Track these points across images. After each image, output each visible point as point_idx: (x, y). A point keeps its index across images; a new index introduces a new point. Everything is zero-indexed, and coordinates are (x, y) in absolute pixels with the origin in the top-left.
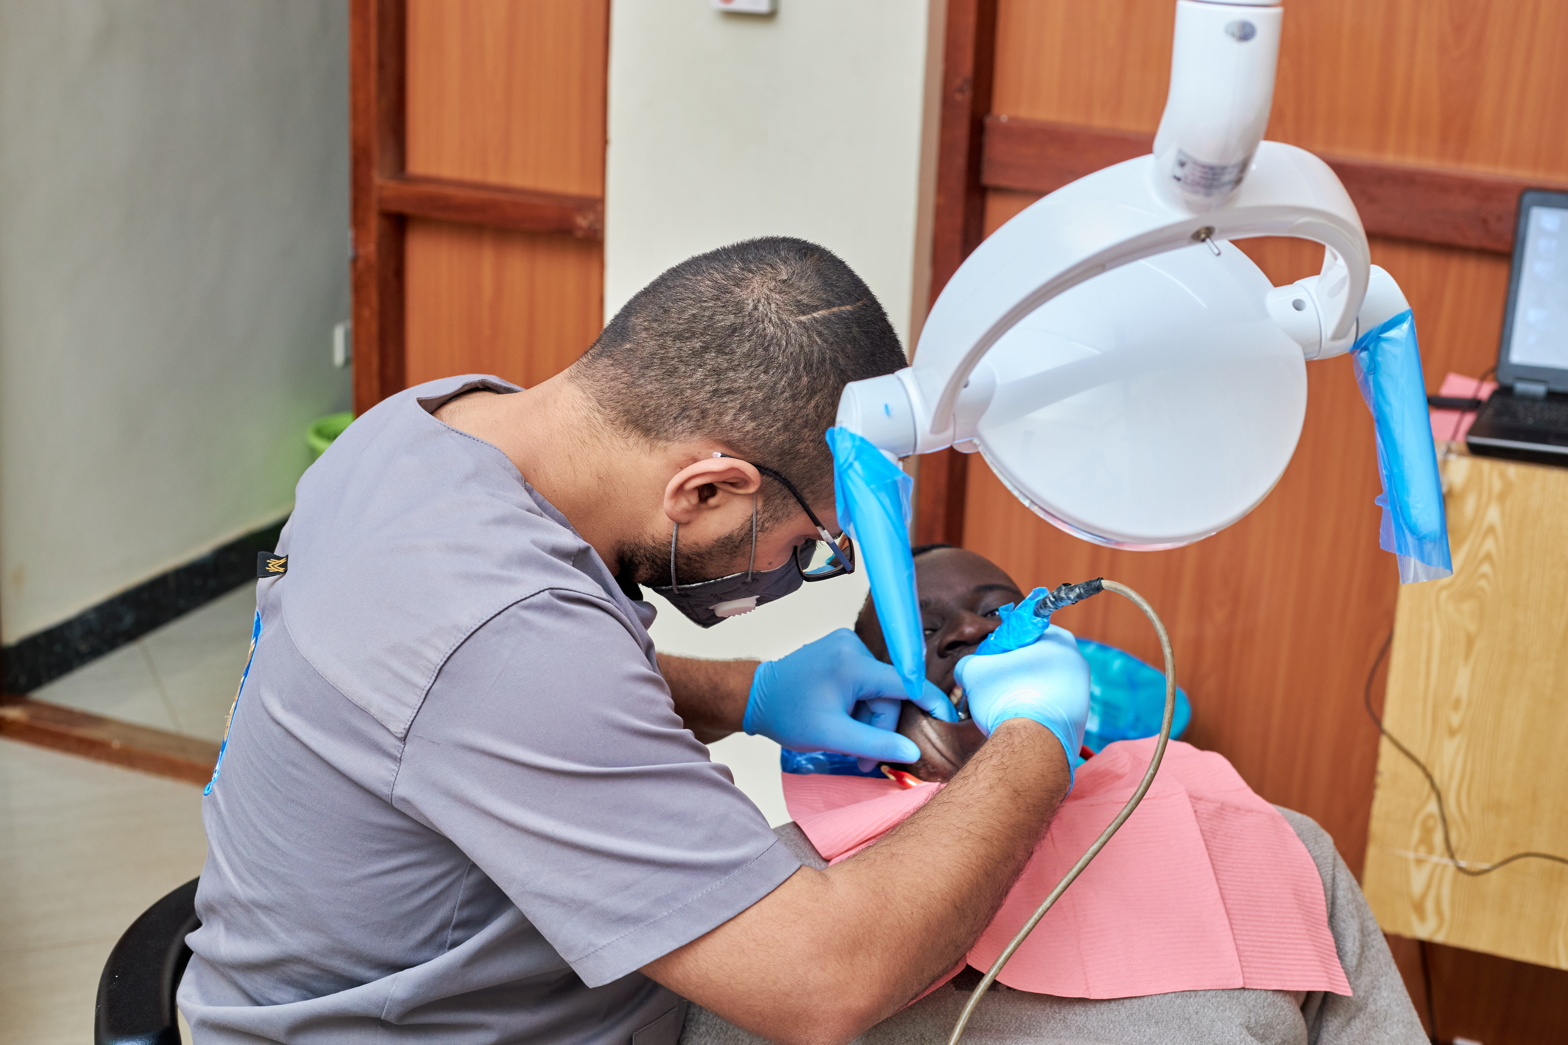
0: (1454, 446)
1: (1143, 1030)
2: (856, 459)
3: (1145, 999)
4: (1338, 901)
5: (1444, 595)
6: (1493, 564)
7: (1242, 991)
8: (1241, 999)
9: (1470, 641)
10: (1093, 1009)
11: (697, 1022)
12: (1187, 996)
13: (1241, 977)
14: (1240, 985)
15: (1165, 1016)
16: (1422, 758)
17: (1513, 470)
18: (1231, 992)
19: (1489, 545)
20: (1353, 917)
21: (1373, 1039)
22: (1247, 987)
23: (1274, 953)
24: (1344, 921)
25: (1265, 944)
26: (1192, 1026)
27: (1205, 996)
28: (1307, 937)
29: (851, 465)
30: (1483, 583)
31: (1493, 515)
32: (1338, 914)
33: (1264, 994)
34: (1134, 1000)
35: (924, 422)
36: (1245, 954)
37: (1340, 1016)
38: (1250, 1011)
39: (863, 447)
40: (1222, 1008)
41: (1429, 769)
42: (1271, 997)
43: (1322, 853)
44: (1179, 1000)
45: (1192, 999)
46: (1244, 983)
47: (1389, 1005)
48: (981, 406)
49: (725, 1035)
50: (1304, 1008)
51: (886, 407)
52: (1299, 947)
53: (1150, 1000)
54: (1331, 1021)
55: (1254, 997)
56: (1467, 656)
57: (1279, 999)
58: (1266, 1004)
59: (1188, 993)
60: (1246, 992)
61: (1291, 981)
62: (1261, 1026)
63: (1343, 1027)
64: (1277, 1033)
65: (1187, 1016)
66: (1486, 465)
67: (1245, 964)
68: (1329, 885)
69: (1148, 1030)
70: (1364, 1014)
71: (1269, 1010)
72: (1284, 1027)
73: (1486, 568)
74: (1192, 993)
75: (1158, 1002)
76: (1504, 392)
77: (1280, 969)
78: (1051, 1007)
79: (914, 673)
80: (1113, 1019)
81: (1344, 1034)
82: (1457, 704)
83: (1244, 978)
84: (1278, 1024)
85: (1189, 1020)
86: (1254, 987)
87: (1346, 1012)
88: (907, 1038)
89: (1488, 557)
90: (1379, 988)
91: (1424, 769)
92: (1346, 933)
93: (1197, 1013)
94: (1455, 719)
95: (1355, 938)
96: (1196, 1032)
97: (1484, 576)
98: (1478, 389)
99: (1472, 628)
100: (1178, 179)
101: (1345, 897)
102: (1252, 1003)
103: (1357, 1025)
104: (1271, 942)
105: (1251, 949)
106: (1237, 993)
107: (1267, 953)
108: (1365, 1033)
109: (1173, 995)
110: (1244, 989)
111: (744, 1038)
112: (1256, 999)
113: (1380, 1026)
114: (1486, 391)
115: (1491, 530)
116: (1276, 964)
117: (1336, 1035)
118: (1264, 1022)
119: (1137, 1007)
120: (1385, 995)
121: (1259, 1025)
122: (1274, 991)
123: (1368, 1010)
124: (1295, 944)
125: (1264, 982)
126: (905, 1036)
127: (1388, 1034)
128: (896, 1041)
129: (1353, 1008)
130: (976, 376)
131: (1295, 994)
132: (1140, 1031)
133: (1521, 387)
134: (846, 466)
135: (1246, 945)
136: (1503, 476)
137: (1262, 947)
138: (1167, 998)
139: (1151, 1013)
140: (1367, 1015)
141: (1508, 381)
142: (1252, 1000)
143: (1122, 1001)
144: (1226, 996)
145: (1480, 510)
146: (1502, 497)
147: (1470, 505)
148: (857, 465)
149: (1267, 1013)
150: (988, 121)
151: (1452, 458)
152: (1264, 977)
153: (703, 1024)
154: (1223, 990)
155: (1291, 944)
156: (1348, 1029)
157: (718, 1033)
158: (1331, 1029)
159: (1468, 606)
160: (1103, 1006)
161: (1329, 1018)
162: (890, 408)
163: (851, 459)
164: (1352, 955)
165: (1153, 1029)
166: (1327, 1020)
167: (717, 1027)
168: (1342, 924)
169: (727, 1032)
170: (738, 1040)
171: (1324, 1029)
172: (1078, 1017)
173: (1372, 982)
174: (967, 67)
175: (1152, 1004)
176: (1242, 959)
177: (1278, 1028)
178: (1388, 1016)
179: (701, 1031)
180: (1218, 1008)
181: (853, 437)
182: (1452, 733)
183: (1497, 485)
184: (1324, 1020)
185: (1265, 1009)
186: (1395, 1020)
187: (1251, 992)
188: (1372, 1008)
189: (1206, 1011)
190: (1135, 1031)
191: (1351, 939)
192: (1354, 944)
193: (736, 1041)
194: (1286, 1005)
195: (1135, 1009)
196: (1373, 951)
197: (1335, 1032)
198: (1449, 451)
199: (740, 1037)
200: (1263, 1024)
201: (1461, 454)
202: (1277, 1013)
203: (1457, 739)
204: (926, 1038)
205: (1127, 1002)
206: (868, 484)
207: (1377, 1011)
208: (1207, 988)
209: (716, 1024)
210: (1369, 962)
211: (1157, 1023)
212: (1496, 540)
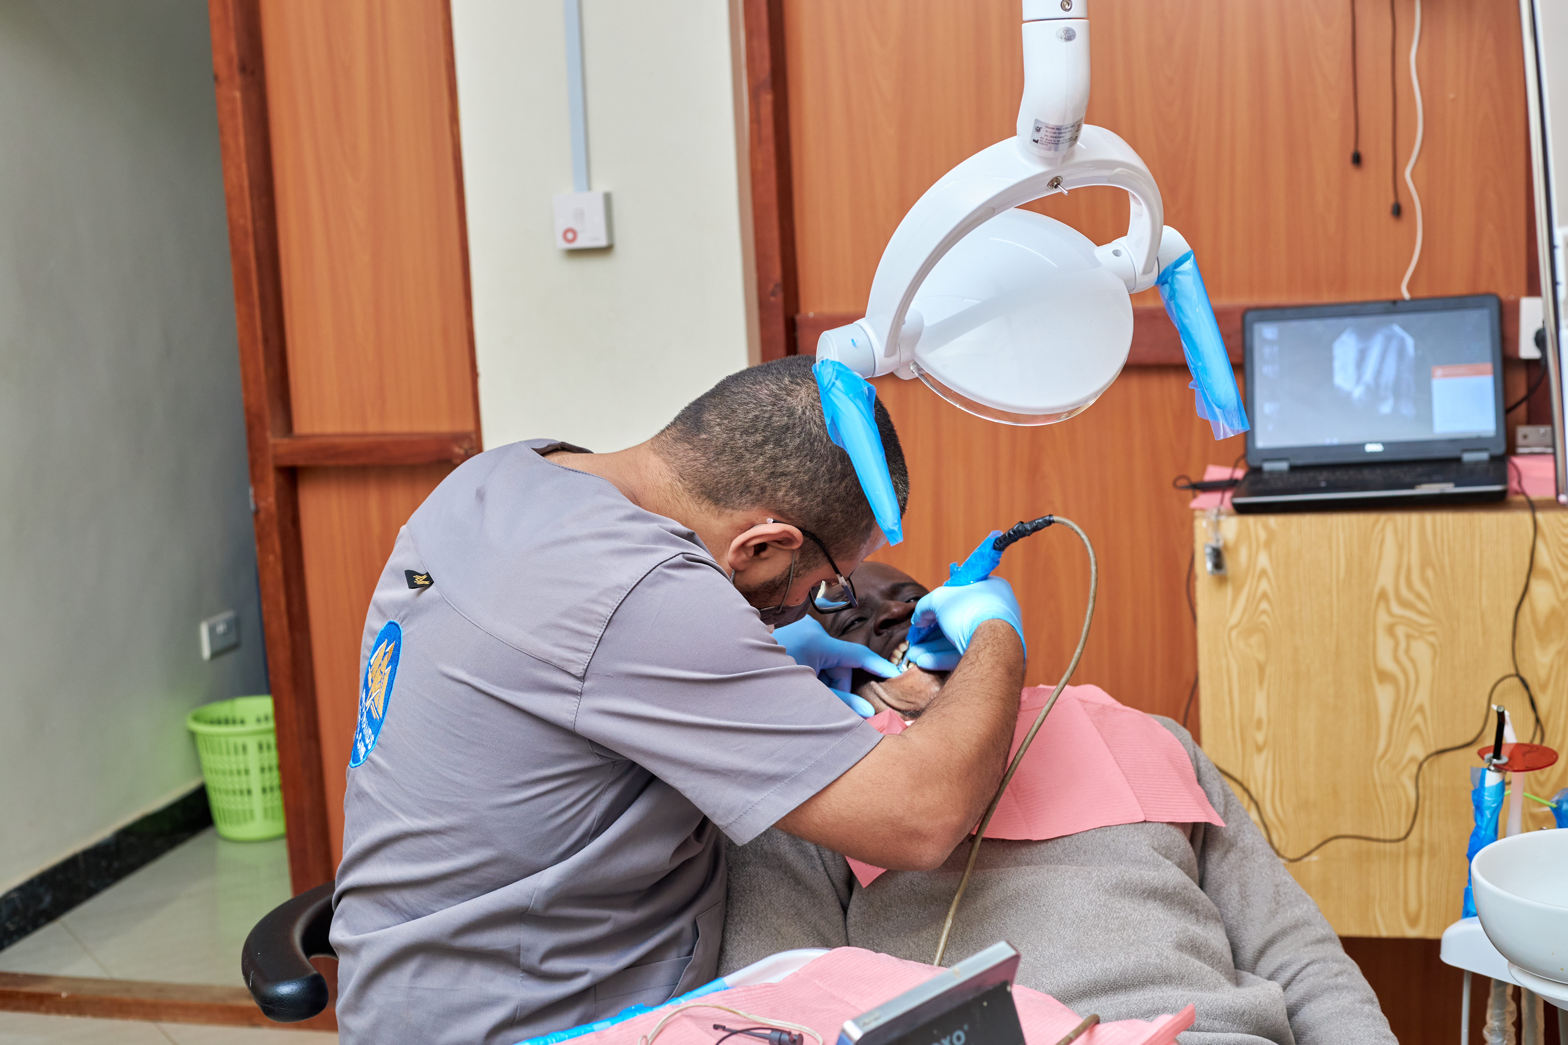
0: (1223, 509)
1: (1075, 859)
2: (836, 379)
3: (1073, 836)
4: (1202, 770)
5: (1234, 634)
6: (1269, 601)
7: (1144, 824)
8: (1144, 829)
9: (1262, 669)
10: (1035, 849)
11: (732, 915)
12: (1104, 831)
13: (1142, 813)
14: (1142, 820)
15: (1090, 847)
16: (1238, 775)
17: (1273, 521)
18: (1136, 825)
19: (1264, 585)
20: (1214, 779)
21: (1246, 867)
22: (1148, 820)
23: (1162, 798)
24: (1208, 783)
25: (1155, 792)
26: (1112, 850)
27: (1117, 829)
28: (1184, 787)
29: (834, 384)
30: (1264, 618)
31: (1263, 560)
32: (1203, 779)
33: (1161, 826)
34: (1065, 839)
35: (879, 349)
36: (1142, 798)
37: (1218, 849)
38: (1153, 837)
39: (841, 370)
40: (1131, 835)
41: (1246, 784)
42: (1167, 828)
43: (1183, 737)
44: (1099, 834)
45: (1108, 832)
46: (1145, 817)
47: (1253, 843)
48: (916, 337)
49: (756, 917)
50: (1192, 840)
51: (853, 340)
52: (1180, 794)
53: (1076, 836)
54: (1212, 855)
55: (1153, 827)
56: (1261, 682)
57: (1172, 829)
58: (1163, 832)
59: (1104, 828)
60: (1147, 824)
61: (1179, 816)
62: (1163, 848)
63: (1222, 858)
64: (1175, 855)
65: (1106, 844)
66: (1251, 520)
67: (1143, 805)
68: (1193, 757)
69: (1079, 859)
70: (1236, 849)
71: (1167, 837)
72: (1179, 850)
73: (1264, 605)
74: (1107, 828)
75: (1083, 837)
76: (1255, 471)
77: (1169, 808)
78: (1004, 851)
79: (896, 524)
80: (1052, 855)
81: (1224, 863)
82: (1259, 723)
83: (1144, 814)
84: (1175, 848)
85: (1108, 847)
86: (1153, 820)
87: (1222, 846)
88: (900, 887)
89: (1265, 596)
90: (1244, 832)
91: (1241, 784)
92: (1211, 791)
93: (1114, 841)
94: (1260, 737)
95: (1219, 794)
96: (1115, 855)
97: (1264, 612)
98: (1233, 473)
99: (1261, 657)
100: (1037, 142)
101: (1206, 766)
102: (1153, 832)
103: (1233, 857)
104: (1159, 791)
105: (1145, 795)
106: (1141, 825)
107: (1157, 798)
108: (1239, 862)
109: (1093, 831)
110: (1145, 821)
111: (772, 915)
112: (1156, 829)
113: (1249, 857)
114: (1239, 474)
115: (1264, 572)
116: (1166, 805)
117: (1217, 864)
118: (1164, 845)
119: (1068, 843)
120: (1249, 836)
121: (1161, 847)
122: (1168, 823)
123: (1238, 846)
124: (1177, 792)
125: (1160, 817)
126: (898, 885)
127: (1256, 862)
128: (891, 892)
129: (1227, 844)
130: (909, 316)
131: (1182, 826)
132: (1073, 860)
133: (1268, 466)
134: (829, 386)
135: (1141, 793)
136: (1266, 527)
137: (1153, 794)
138: (1089, 833)
139: (1079, 846)
140: (1238, 849)
141: (1256, 463)
142: (1153, 830)
143: (1056, 841)
144: (1133, 828)
145: (1252, 558)
146: (1268, 544)
147: (1243, 554)
148: (838, 383)
149: (1165, 839)
150: (798, 318)
151: (1223, 518)
152: (1158, 813)
153: (736, 916)
154: (1130, 824)
155: (1173, 792)
156: (1226, 860)
157: (750, 918)
158: (1213, 860)
159: (1255, 640)
160: (1042, 846)
161: (1211, 853)
162: (855, 341)
163: (833, 380)
164: (1219, 805)
165: (1083, 857)
166: (1209, 855)
167: (749, 914)
168: (1208, 785)
169: (757, 915)
170: (768, 919)
171: (1208, 862)
172: (1025, 856)
173: (1238, 827)
174: (776, 273)
175: (1078, 840)
176: (1140, 801)
177: (1176, 850)
178: (1255, 850)
179: (736, 921)
180: (1128, 836)
181: (833, 363)
182: (1259, 749)
183: (1263, 535)
184: (1207, 855)
185: (1164, 836)
186: (1260, 853)
187: (1151, 824)
188: (1240, 844)
189: (1120, 838)
190: (1069, 860)
191: (1217, 794)
192: (1219, 797)
193: (766, 920)
194: (1178, 834)
195: (1067, 845)
196: (1234, 807)
197: (1217, 862)
198: (1219, 513)
199: (769, 916)
200: (1164, 847)
201: (1229, 515)
202: (1172, 839)
203: (1265, 754)
204: (915, 883)
205: (1060, 840)
206: (847, 394)
207: (1245, 846)
208: (1118, 824)
209: (747, 912)
210: (1233, 813)
211: (1085, 853)
212: (1269, 580)
